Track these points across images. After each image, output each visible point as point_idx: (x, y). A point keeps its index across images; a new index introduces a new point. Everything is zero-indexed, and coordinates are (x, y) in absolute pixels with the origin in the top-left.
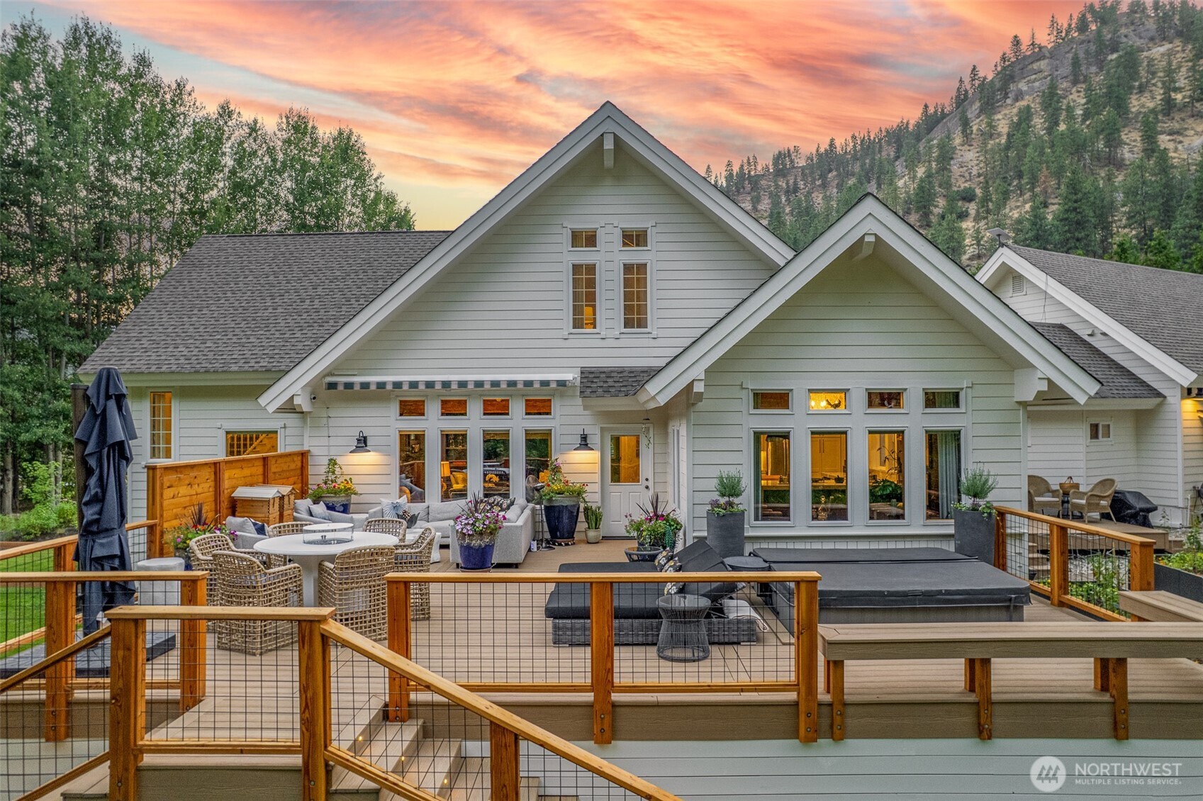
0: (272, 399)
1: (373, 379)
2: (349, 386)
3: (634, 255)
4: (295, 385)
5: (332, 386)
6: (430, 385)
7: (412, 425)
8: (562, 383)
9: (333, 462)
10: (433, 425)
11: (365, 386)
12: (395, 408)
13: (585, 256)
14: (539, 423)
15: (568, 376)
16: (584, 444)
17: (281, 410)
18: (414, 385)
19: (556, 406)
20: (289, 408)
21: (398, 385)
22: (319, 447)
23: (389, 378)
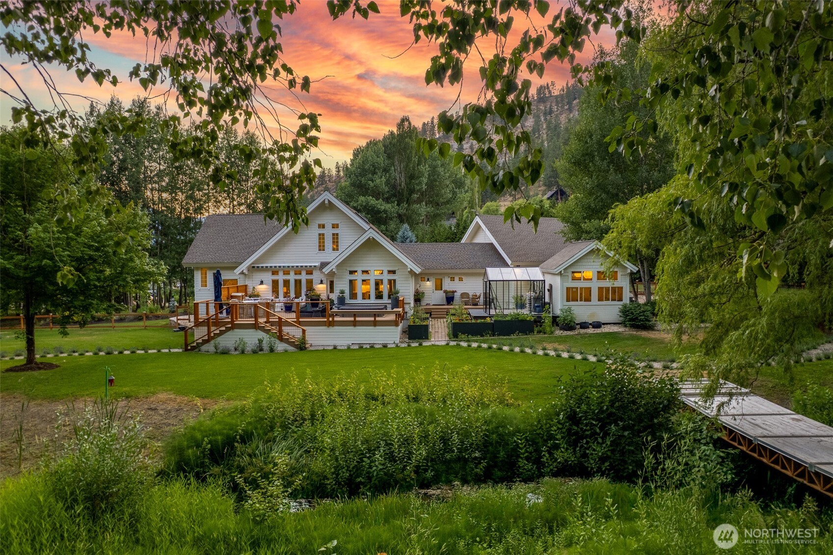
0: (238, 271)
1: (264, 265)
2: (258, 267)
3: (335, 231)
4: (243, 267)
5: (254, 267)
6: (280, 267)
7: (275, 277)
8: (315, 266)
9: (254, 288)
10: (281, 277)
11: (262, 267)
12: (270, 273)
13: (322, 231)
14: (309, 277)
15: (317, 264)
16: (322, 282)
17: (240, 274)
18: (275, 267)
19: (314, 272)
20: (242, 273)
21: (271, 267)
22: (250, 284)
23: (269, 265)
